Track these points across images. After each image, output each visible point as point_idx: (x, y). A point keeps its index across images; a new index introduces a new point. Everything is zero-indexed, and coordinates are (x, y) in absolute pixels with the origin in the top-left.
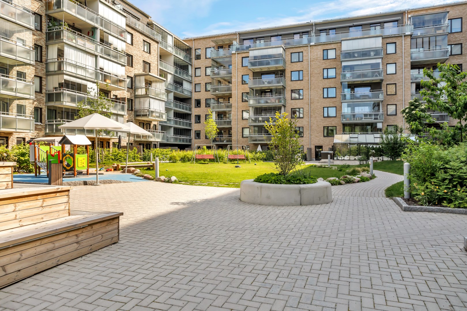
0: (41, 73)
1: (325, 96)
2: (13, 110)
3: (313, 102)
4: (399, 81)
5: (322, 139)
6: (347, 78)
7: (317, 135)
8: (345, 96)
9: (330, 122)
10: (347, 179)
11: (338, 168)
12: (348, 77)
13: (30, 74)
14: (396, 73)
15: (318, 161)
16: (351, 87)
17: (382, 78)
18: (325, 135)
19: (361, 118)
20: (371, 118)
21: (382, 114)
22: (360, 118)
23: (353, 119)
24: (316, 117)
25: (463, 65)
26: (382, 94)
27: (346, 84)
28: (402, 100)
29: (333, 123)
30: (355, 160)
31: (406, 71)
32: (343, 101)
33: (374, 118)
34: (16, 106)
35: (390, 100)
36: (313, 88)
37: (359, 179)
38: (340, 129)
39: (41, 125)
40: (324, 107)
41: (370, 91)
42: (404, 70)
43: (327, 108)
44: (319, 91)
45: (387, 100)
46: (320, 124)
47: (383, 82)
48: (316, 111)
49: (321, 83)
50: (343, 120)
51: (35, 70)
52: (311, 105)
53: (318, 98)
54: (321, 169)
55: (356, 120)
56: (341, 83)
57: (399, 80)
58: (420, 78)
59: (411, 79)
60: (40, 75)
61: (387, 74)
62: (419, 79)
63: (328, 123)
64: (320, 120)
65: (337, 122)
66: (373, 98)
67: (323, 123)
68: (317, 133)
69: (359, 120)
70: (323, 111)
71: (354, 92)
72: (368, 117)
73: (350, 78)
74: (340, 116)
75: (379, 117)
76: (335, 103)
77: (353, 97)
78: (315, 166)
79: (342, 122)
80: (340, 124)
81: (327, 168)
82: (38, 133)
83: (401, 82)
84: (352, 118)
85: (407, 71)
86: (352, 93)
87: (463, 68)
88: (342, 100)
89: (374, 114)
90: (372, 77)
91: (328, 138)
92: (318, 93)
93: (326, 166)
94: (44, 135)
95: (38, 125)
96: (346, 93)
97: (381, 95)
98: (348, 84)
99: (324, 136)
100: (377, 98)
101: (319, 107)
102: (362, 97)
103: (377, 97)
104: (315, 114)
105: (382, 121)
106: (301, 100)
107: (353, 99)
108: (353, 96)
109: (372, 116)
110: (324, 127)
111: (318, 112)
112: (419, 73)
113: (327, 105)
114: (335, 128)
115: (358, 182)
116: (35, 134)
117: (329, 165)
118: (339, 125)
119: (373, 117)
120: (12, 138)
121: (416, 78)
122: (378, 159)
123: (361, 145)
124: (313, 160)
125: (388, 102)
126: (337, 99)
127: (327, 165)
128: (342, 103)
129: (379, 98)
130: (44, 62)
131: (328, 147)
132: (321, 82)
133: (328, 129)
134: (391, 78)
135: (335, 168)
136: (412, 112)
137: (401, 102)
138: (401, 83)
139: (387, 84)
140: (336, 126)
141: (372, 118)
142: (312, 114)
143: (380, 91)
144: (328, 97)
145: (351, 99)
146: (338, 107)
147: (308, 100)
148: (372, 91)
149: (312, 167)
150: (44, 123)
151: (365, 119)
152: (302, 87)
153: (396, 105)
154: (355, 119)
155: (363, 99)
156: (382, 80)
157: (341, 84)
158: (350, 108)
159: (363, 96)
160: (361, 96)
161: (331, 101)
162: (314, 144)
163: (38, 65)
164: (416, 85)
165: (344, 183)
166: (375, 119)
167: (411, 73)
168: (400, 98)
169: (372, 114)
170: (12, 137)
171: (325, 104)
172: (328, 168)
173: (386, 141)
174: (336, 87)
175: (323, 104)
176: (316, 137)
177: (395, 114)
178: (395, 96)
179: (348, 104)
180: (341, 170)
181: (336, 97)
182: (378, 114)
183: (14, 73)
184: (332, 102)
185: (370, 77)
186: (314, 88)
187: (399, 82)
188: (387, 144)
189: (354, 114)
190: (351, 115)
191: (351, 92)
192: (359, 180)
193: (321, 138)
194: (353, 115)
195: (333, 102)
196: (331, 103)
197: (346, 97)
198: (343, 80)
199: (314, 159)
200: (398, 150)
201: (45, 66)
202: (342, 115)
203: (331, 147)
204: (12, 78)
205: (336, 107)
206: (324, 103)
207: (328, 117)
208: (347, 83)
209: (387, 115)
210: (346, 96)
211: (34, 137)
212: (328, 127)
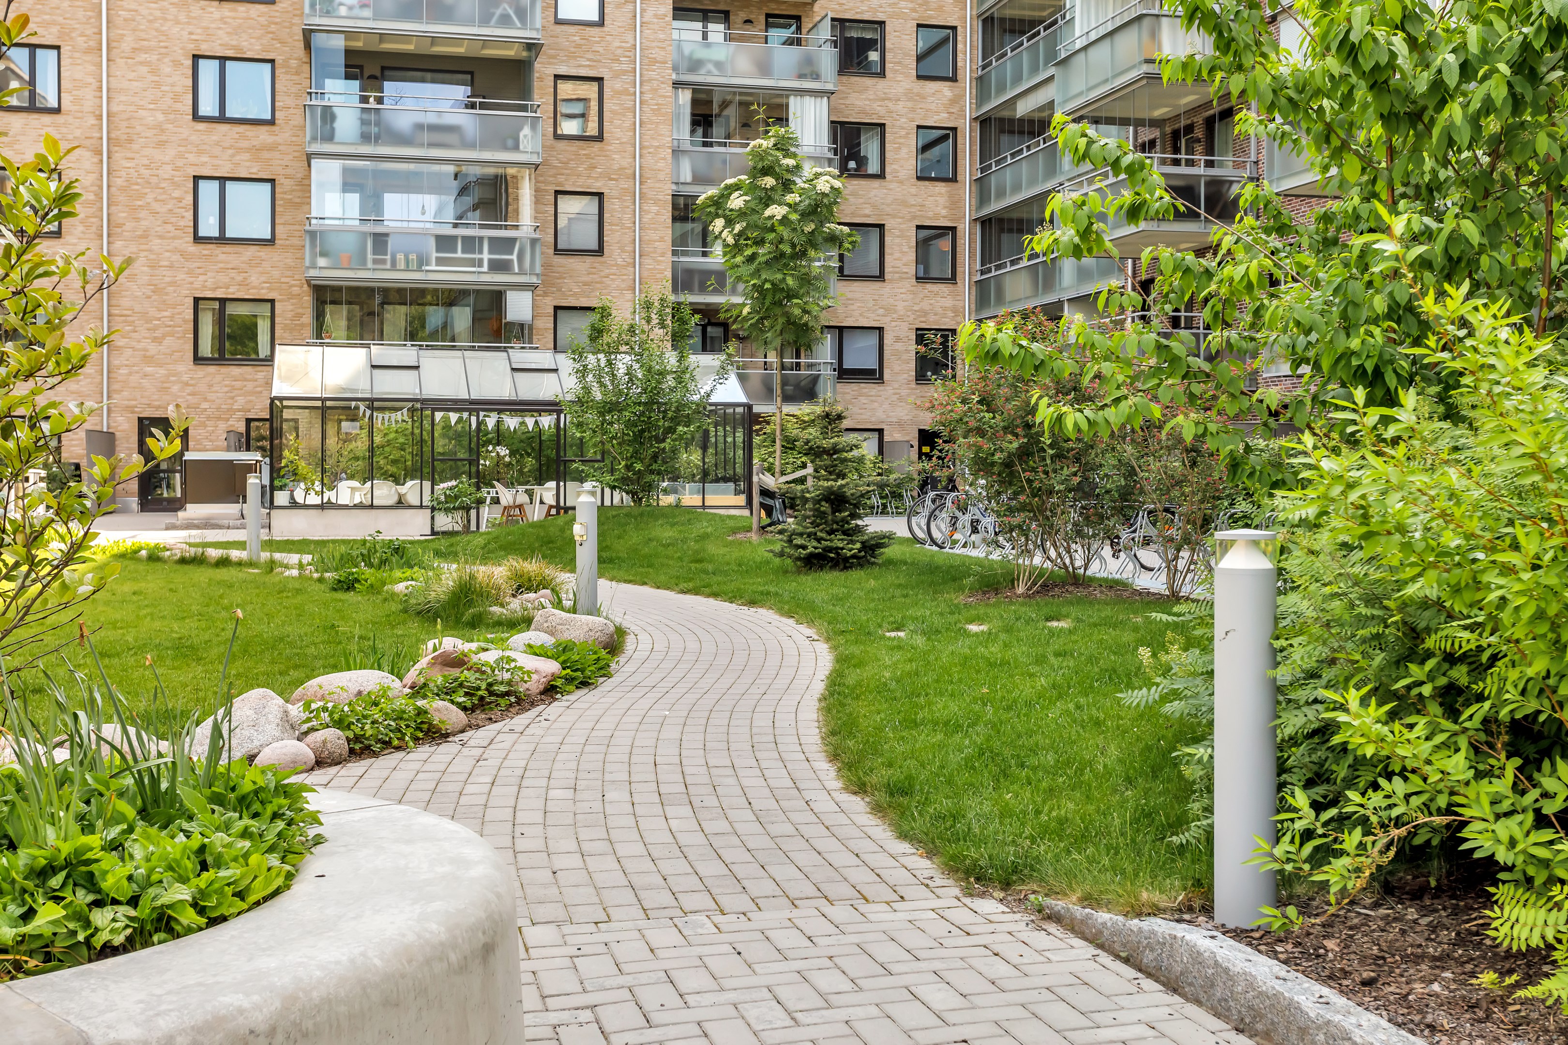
1: (208, 107)
3: (130, 141)
4: (616, 67)
5: (185, 378)
6: (343, 11)
7: (153, 349)
8: (328, 115)
9: (233, 273)
10: (469, 677)
11: (322, 565)
12: (351, 8)
14: (601, 23)
15: (166, 518)
16: (361, 67)
17: (534, 35)
18: (206, 349)
19: (422, 261)
20: (472, 263)
21: (534, 242)
22: (413, 257)
23: (375, 261)
24: (145, 236)
25: (888, 28)
26: (533, 128)
27: (333, 51)
28: (630, 172)
29: (254, 279)
30: (401, 504)
31: (649, 16)
32: (316, 147)
33: (490, 261)
35: (572, 164)
36: (127, 45)
37: (551, 667)
38: (300, 316)
40: (196, 179)
41: (472, 106)
42: (643, 10)
43: (216, 184)
44: (167, 70)
45: (556, 163)
46: (173, 283)
47: (537, 65)
48: (150, 198)
49: (178, 22)
50: (314, 266)
52: (116, 156)
53: (160, 117)
54: (201, 575)
55: (394, 267)
56: (308, 34)
57: (617, 60)
58: (710, 67)
59: (675, 69)
61: (559, 22)
62: (709, 73)
63: (223, 278)
64: (176, 257)
65: (276, 273)
66: (484, 145)
67: (190, 272)
68: (155, 339)
69: (407, 270)
70: (190, 198)
71: (380, 101)
72: (459, 254)
73: (357, 12)
74: (296, 241)
75: (514, 257)
76: (266, 155)
77: (374, 130)
78: (154, 557)
79: (313, 273)
80: (296, 290)
81: (240, 564)
83: (624, 72)
84: (370, 256)
85: (656, 16)
86: (372, 104)
87: (888, 45)
88: (314, 139)
89: (491, 240)
90: (485, 21)
91: (224, 370)
92: (158, 85)
93: (235, 554)
96: (331, 100)
97: (526, 131)
98: (349, 53)
99: (198, 359)
100: (505, 148)
101: (167, 171)
102: (426, 137)
103: (510, 143)
104: (143, 214)
105: (534, 280)
106: (47, 119)
107: (377, 140)
108: (378, 124)
109: (481, 252)
110: (197, 300)
111: (156, 206)
112: (705, 36)
113: (216, 167)
114: (266, 309)
115: (550, 691)
117: (254, 545)
118: (292, 296)
119: (486, 256)
121: (695, 65)
122: (530, 494)
123: (439, 415)
124: (124, 510)
125: (561, 179)
126: (282, 135)
127: (241, 545)
128: (309, 157)
129: (516, 148)
131: (223, 426)
132: (182, 17)
133: (221, 318)
134: (579, 46)
135: (301, 566)
136: (768, 212)
137: (625, 184)
138: (628, 78)
139: (557, 77)
140: (272, 302)
141: (480, 264)
142: (121, 215)
143: (524, 108)
144: (222, 118)
145: (366, 138)
146: (284, 184)
147: (92, 121)
148: (483, 106)
149: (132, 565)
151: (440, 261)
152: (55, 30)
153: (600, 195)
154: (384, 262)
155: (431, 145)
156: (533, 47)
157: (308, 46)
158: (354, 199)
159: (434, 128)
160: (419, 127)
161: (245, 144)
162: (130, 409)
164: (695, 102)
165: (457, 717)
166: (498, 266)
167: (675, 35)
168: (620, 160)
169: (481, 239)
171: (205, 159)
172: (251, 564)
173: (602, 385)
174: (272, 61)
175: (192, 158)
176: (148, 359)
177: (594, 246)
178: (597, 145)
179: (345, 171)
180: (348, 585)
181: (272, 122)
182: (513, 241)
184: (248, 150)
185: (470, 22)
186: (134, 50)
187: (617, 75)
188: (609, 408)
189: (379, 229)
190: (364, 234)
191: (364, 100)
192: (554, 677)
193: (181, 368)
194: (375, 235)
195: (256, 151)
196: (246, 156)
197: (337, 125)
198: (317, 20)
199: (134, 502)
200: (667, 445)
202: (313, 234)
203: (241, 427)
205: (272, 181)
206: (200, 152)
207: (222, 239)
208: (339, 43)
209: (557, 251)
210: (333, 117)
212: (223, 301)
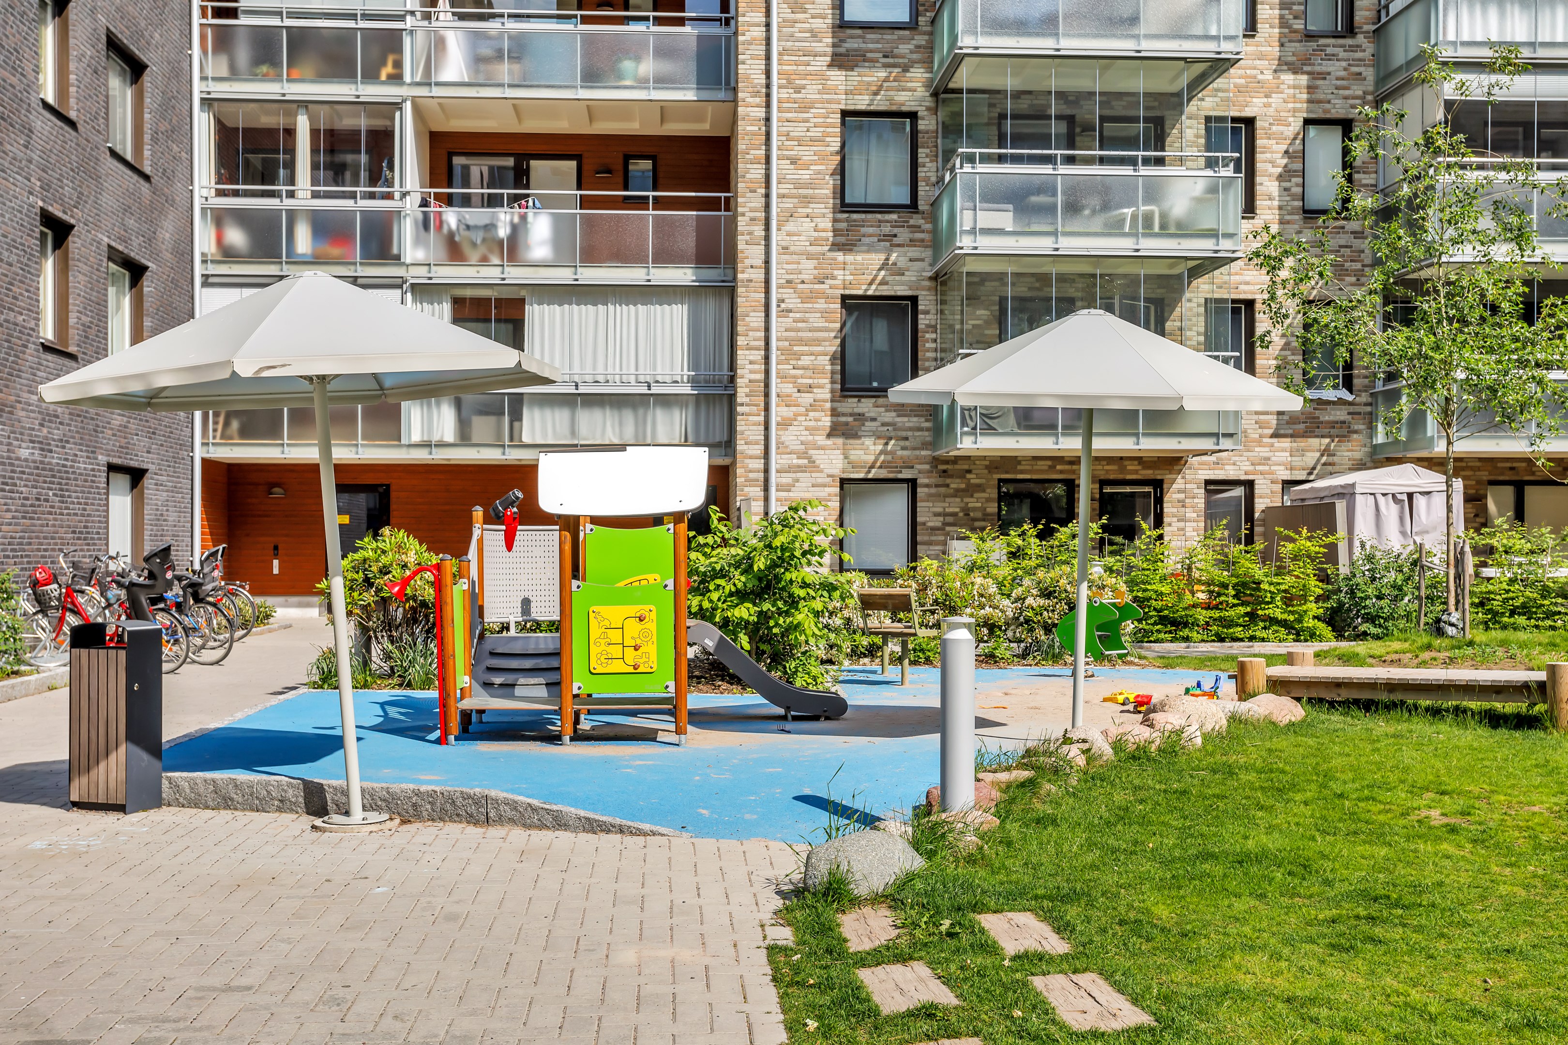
0: (1346, 98)
2: (1188, 333)
13: (1279, 121)
34: (1202, 310)
39: (1341, 402)
51: (1310, 88)
60: (1338, 110)
82: (1326, 452)
94: (1367, 459)
95: (1329, 402)
116: (1311, 458)
120: (1179, 484)
130: (1366, 28)
150: (1366, 388)
163: (1330, 57)
170: (1179, 480)
183: (1189, 134)
201: (1369, 48)
204: (1181, 161)
211: (1302, 476)
